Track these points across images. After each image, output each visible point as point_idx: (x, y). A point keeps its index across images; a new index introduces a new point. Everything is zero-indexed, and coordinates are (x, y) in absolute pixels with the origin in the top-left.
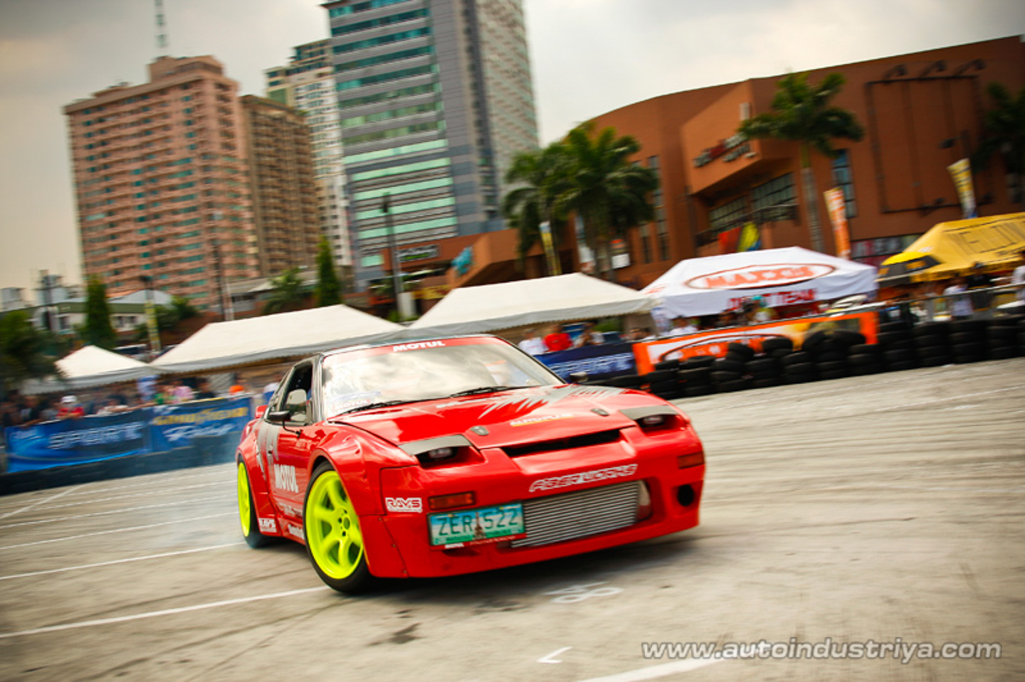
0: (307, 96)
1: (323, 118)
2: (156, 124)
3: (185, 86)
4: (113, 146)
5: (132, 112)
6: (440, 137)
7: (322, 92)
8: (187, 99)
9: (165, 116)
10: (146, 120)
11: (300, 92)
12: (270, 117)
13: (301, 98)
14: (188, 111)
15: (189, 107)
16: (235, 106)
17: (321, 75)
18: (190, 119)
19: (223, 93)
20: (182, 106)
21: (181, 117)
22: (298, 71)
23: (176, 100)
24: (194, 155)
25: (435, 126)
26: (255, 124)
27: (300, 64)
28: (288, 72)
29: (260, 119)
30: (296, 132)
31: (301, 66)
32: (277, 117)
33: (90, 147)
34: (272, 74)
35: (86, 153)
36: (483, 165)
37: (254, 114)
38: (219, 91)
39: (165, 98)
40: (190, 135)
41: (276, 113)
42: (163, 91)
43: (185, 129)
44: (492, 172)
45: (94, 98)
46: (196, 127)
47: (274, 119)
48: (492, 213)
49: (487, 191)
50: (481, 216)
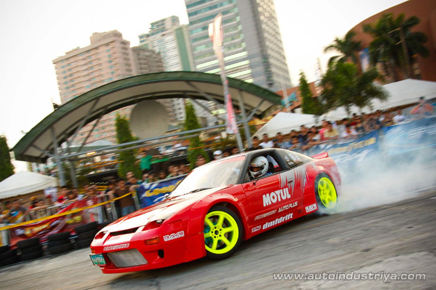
0: (157, 46)
1: (166, 55)
2: (95, 63)
3: (107, 45)
4: (75, 76)
5: (83, 59)
6: (244, 50)
7: (165, 43)
8: (108, 50)
9: (99, 59)
10: (90, 62)
11: (154, 44)
12: (145, 55)
13: (155, 47)
14: (110, 56)
15: (109, 54)
16: (130, 52)
17: (163, 35)
18: (111, 59)
19: (124, 46)
20: (106, 54)
21: (107, 59)
22: (153, 34)
23: (103, 52)
24: (114, 76)
25: (240, 46)
26: (139, 59)
27: (153, 31)
28: (148, 36)
29: (141, 56)
30: (157, 62)
31: (154, 32)
32: (149, 55)
33: (65, 78)
34: (141, 37)
35: (64, 81)
36: (264, 62)
37: (138, 54)
38: (122, 45)
39: (98, 51)
40: (111, 67)
41: (147, 54)
42: (96, 48)
43: (109, 65)
44: (268, 65)
45: (65, 54)
46: (113, 63)
47: (147, 56)
48: (271, 85)
49: (267, 74)
50: (265, 86)
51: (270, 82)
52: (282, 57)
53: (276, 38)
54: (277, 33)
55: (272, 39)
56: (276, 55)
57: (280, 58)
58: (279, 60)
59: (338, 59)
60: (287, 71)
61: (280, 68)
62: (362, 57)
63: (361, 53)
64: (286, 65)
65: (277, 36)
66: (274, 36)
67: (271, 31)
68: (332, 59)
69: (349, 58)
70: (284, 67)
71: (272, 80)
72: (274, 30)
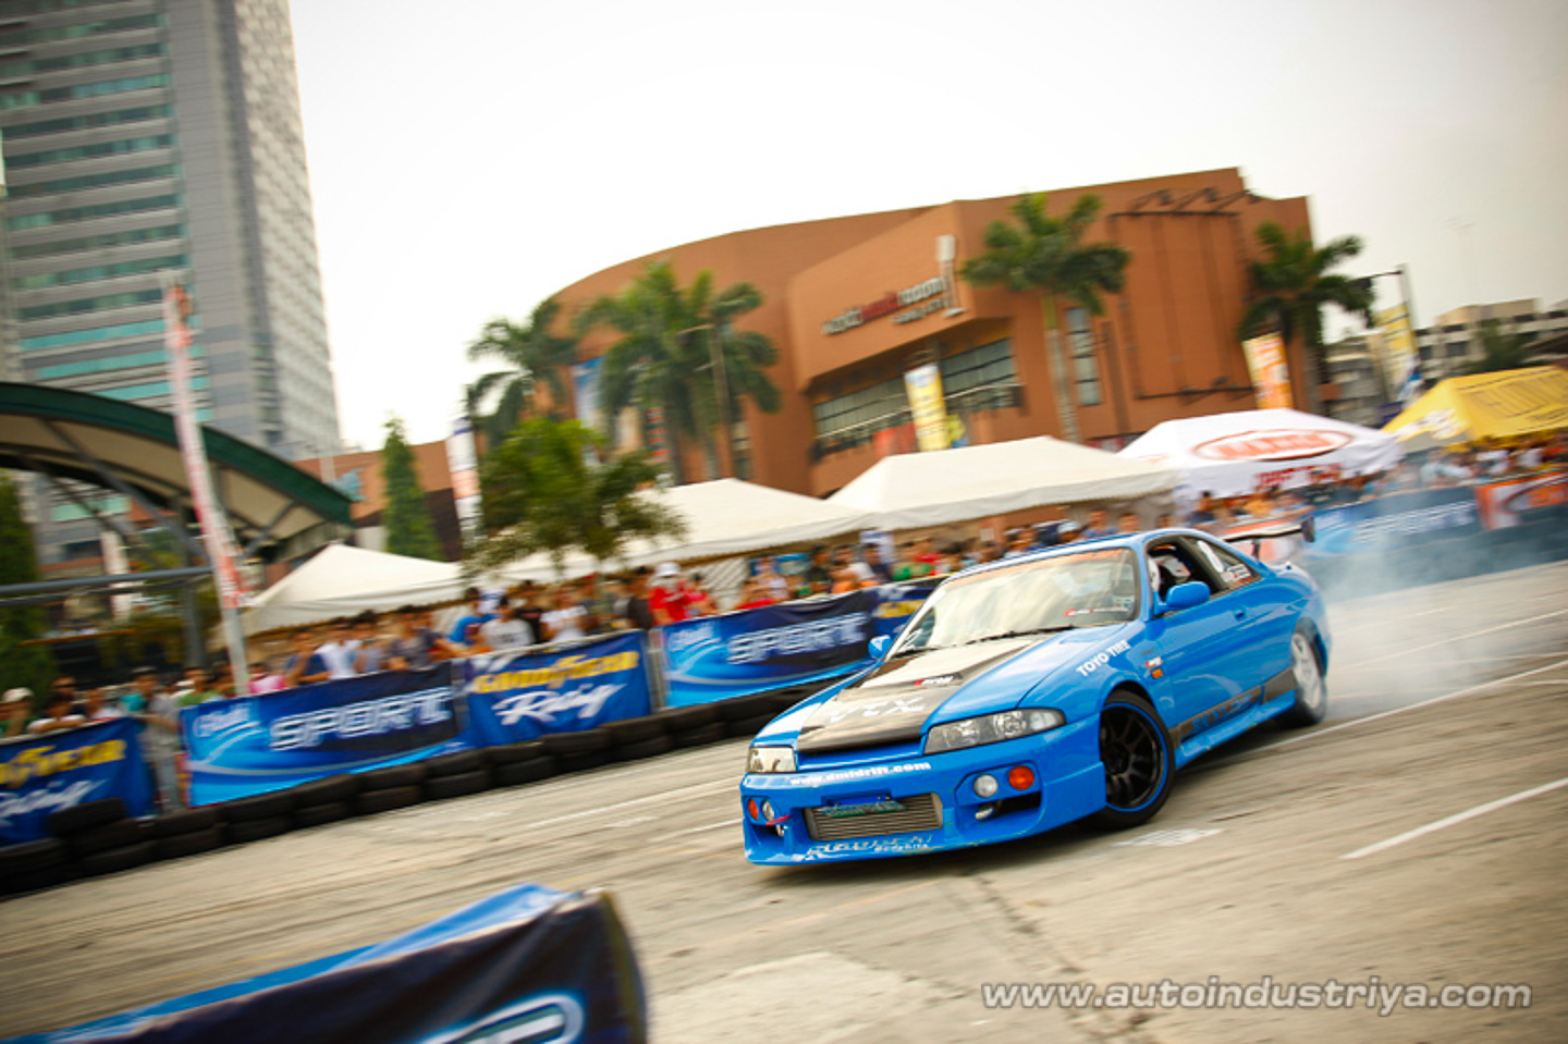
36: (259, 359)
44: (271, 370)
48: (274, 436)
49: (265, 399)
50: (256, 440)
51: (271, 427)
52: (320, 349)
53: (305, 283)
54: (312, 268)
55: (293, 285)
56: (300, 340)
57: (312, 350)
58: (306, 357)
59: (508, 380)
60: (329, 397)
61: (308, 384)
62: (581, 381)
63: (579, 372)
64: (329, 375)
65: (310, 277)
66: (297, 275)
67: (290, 258)
68: (488, 381)
69: (543, 384)
70: (323, 382)
71: (278, 422)
72: (301, 256)
